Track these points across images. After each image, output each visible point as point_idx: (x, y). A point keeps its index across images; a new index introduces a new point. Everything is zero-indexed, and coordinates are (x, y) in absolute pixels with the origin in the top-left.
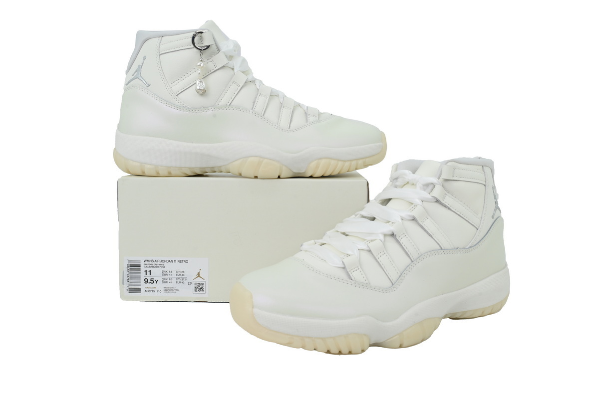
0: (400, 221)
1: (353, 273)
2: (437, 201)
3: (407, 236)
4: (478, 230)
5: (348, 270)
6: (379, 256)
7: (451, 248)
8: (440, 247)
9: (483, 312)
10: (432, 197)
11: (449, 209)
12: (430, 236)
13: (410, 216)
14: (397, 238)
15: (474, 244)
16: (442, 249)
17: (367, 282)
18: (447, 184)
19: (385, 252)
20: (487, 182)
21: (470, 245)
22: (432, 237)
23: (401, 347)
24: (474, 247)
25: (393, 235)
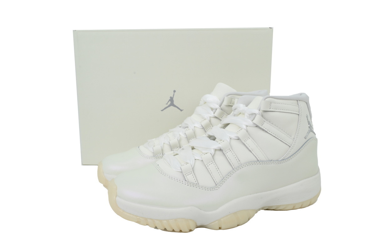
0: (228, 140)
1: (187, 176)
2: (257, 126)
3: (232, 151)
4: (291, 148)
5: (184, 174)
6: (208, 164)
7: (266, 160)
8: (257, 159)
9: (294, 207)
10: (253, 124)
11: (266, 132)
12: (250, 151)
13: (236, 137)
14: (224, 152)
15: (287, 157)
16: (258, 161)
17: (197, 182)
18: (266, 115)
19: (213, 162)
20: (300, 112)
21: (282, 158)
22: (251, 152)
23: (220, 228)
24: (286, 160)
25: (221, 150)
